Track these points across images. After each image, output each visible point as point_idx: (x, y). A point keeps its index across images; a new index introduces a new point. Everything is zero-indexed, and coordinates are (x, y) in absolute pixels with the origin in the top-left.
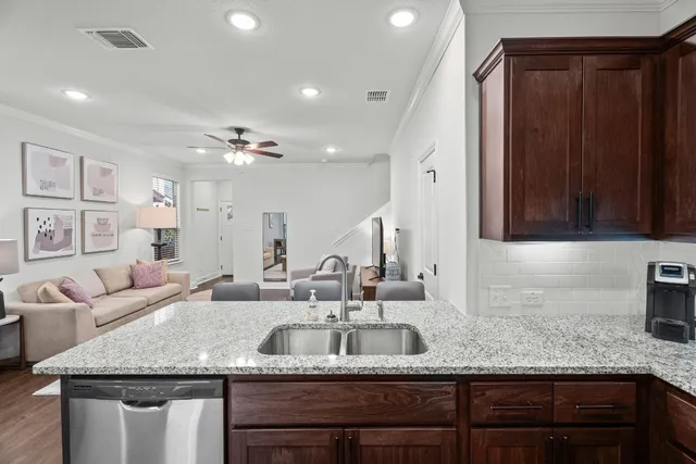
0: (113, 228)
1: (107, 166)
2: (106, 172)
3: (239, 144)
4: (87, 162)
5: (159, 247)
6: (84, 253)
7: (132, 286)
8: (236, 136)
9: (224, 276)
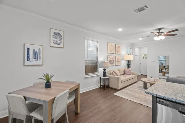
0: (120, 61)
1: (119, 46)
2: (119, 47)
3: (160, 33)
4: (116, 45)
5: (129, 65)
6: (115, 65)
7: (124, 74)
8: (158, 31)
9: (141, 75)
